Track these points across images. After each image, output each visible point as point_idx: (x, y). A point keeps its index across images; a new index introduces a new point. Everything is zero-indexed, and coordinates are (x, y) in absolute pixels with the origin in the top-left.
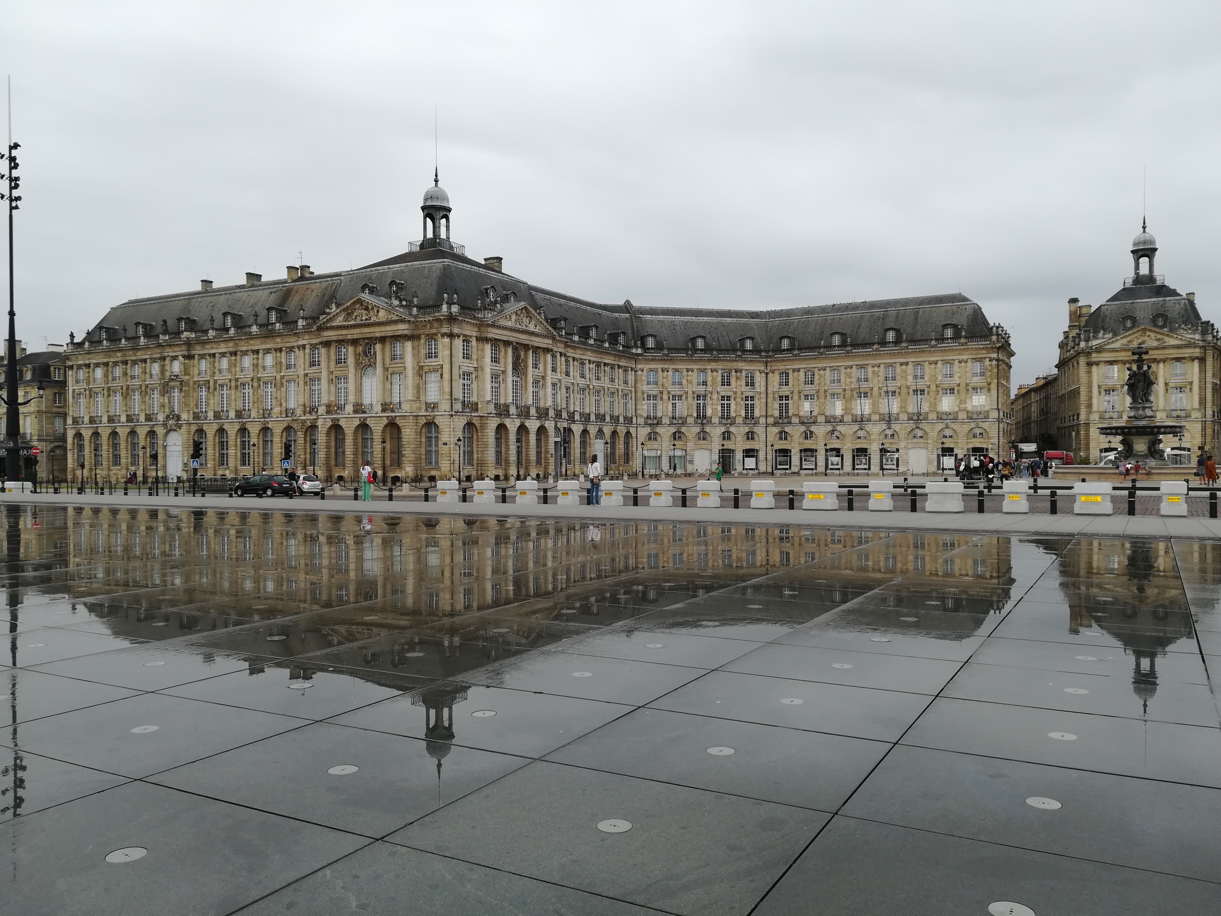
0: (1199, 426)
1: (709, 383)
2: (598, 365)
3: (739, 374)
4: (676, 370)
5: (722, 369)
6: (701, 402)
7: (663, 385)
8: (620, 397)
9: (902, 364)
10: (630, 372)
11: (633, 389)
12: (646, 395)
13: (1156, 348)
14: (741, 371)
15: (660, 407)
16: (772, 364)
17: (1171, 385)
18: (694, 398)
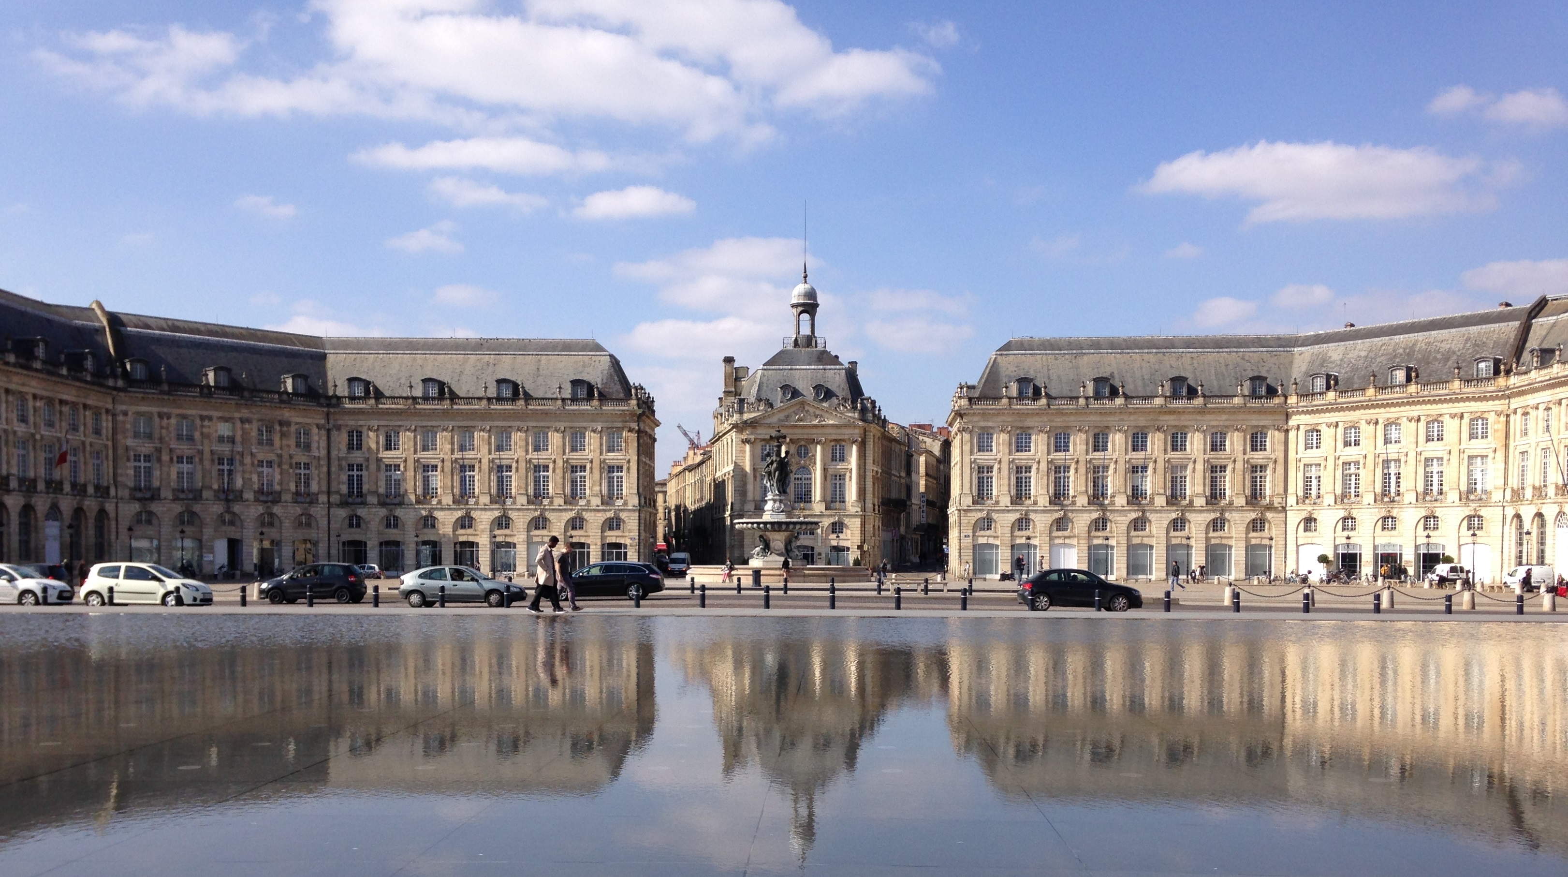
0: (858, 521)
1: (238, 439)
2: (50, 401)
3: (285, 429)
4: (184, 417)
5: (259, 420)
6: (226, 467)
7: (161, 439)
8: (87, 455)
9: (519, 429)
10: (104, 417)
11: (110, 443)
12: (132, 453)
13: (814, 428)
14: (288, 424)
15: (156, 473)
16: (337, 417)
17: (831, 471)
18: (213, 460)
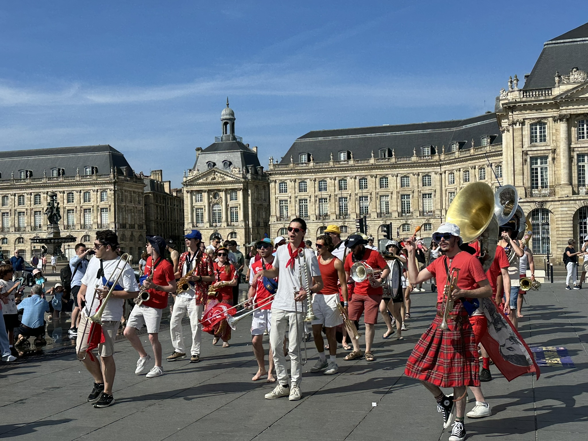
0: (243, 231)
9: (60, 192)
13: (220, 183)
17: (230, 206)
